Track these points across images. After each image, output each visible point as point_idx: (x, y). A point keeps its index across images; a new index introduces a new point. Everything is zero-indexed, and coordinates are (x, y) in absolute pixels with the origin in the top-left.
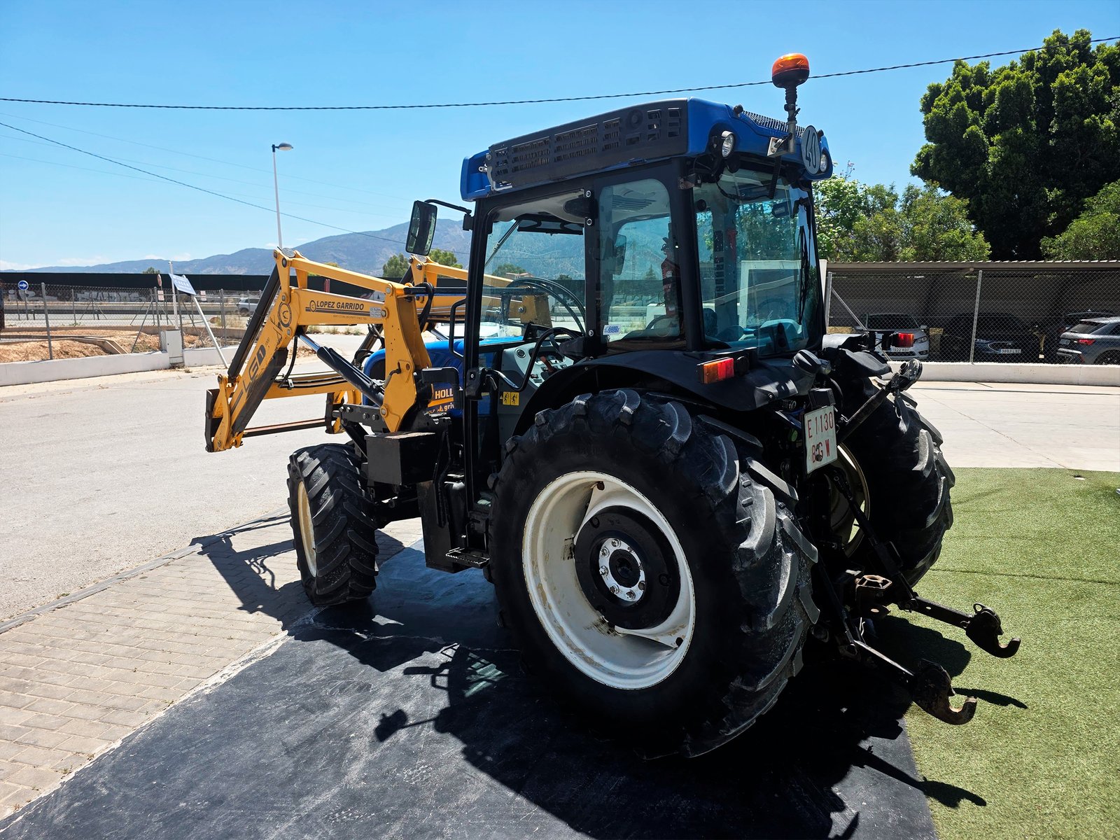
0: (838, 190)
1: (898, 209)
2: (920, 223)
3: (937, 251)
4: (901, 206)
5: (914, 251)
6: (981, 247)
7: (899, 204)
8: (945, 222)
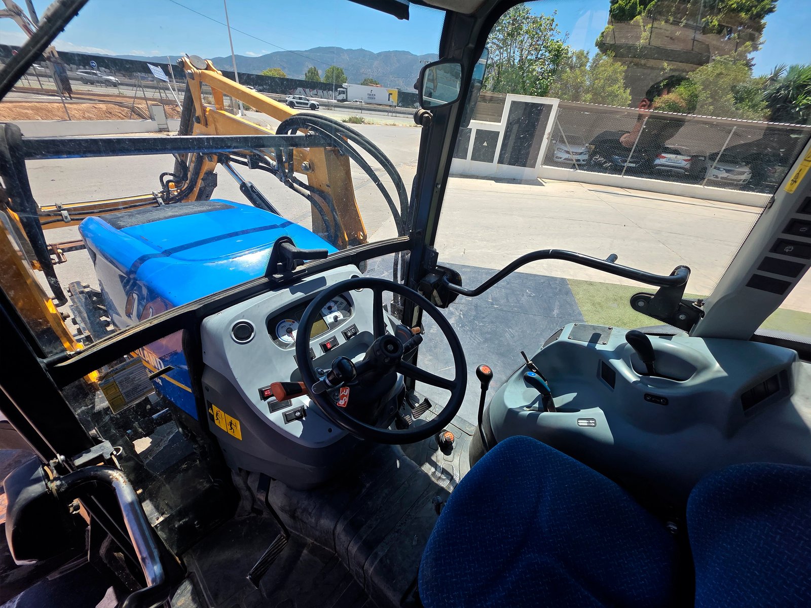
0: (558, 51)
1: (588, 68)
2: (599, 78)
3: (603, 98)
4: (589, 66)
5: (591, 96)
6: (626, 98)
7: (589, 64)
8: (612, 80)
